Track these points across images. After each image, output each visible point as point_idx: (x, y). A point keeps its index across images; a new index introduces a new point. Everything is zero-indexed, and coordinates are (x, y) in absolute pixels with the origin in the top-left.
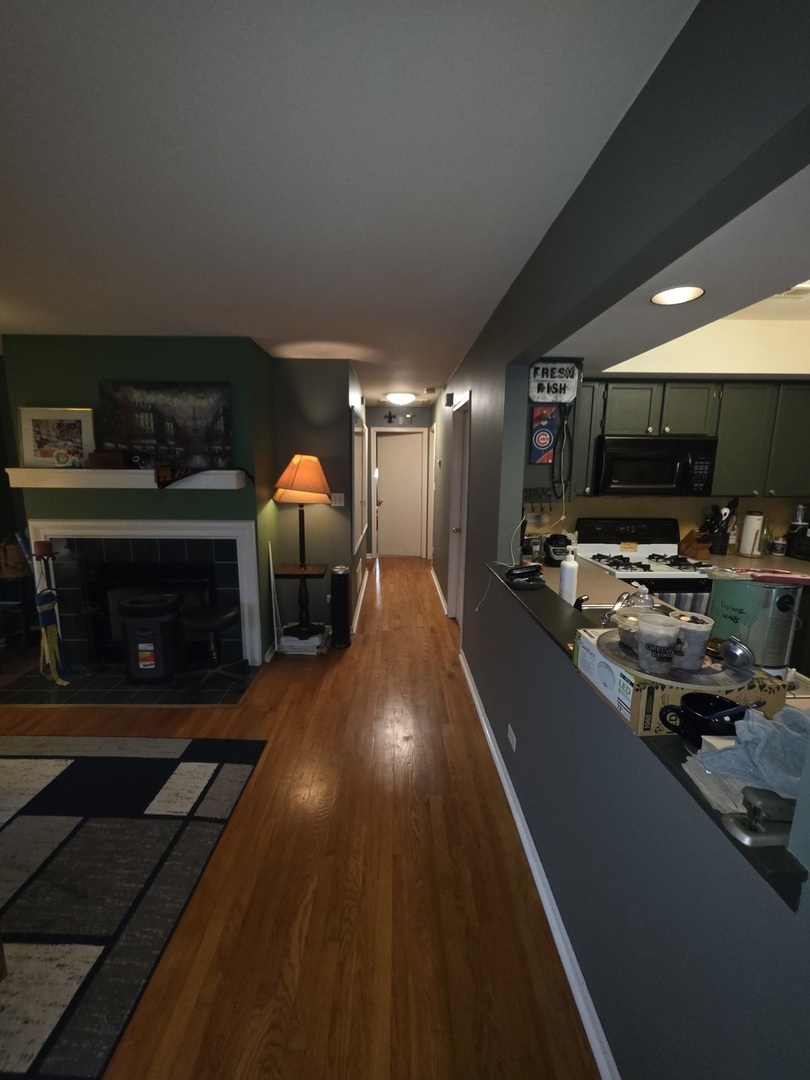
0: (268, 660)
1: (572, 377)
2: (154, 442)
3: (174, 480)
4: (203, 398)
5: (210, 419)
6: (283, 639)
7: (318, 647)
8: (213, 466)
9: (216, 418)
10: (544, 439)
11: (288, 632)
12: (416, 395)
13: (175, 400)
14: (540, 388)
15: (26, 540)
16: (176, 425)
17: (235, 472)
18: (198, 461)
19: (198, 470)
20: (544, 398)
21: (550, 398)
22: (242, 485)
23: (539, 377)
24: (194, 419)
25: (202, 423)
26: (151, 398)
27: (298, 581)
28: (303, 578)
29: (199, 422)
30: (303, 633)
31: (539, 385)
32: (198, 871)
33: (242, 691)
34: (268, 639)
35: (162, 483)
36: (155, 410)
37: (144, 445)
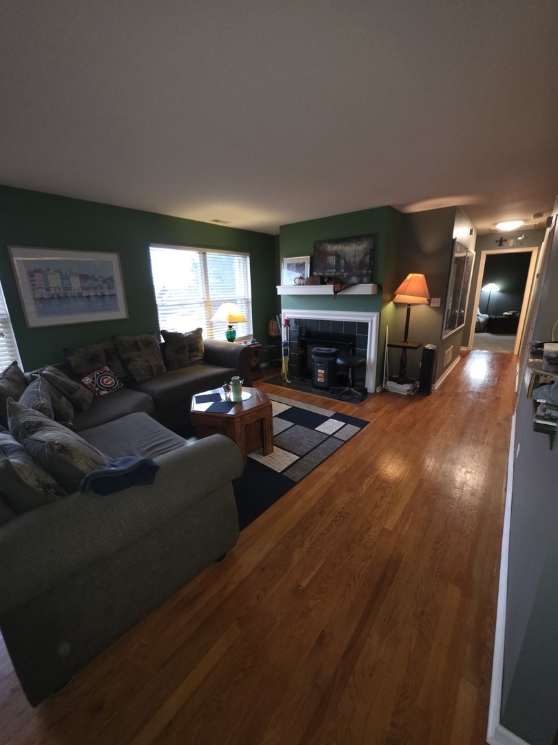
0: (378, 391)
2: (334, 270)
3: (341, 290)
4: (360, 245)
5: (362, 256)
6: (388, 382)
7: (408, 391)
8: (361, 282)
9: (365, 256)
11: (392, 379)
12: (524, 221)
13: (346, 247)
15: (280, 320)
16: (345, 261)
17: (372, 285)
18: (354, 279)
19: (354, 284)
22: (375, 292)
24: (355, 257)
25: (358, 259)
26: (336, 248)
27: (401, 350)
28: (405, 348)
29: (357, 258)
30: (400, 381)
32: (332, 451)
33: (363, 401)
34: (379, 381)
35: (336, 292)
36: (337, 254)
37: (330, 273)
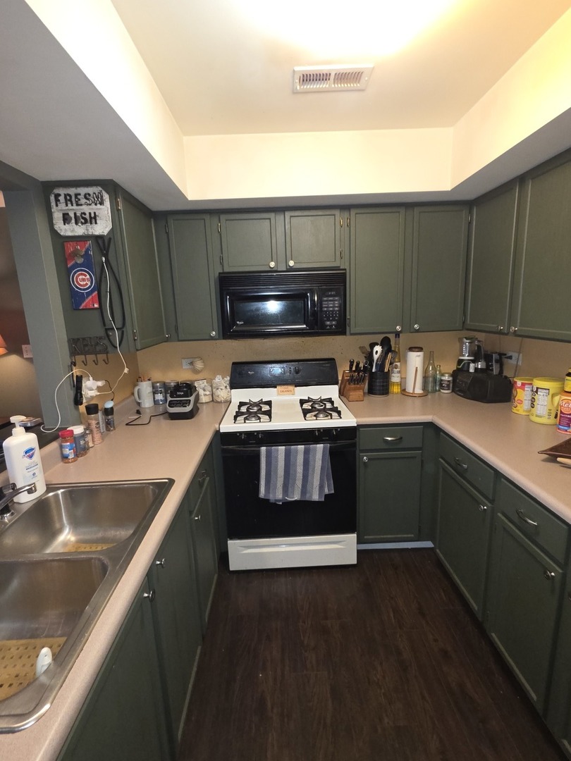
1: (102, 203)
10: (83, 280)
14: (66, 219)
20: (73, 231)
21: (80, 230)
23: (62, 206)
31: (64, 215)
